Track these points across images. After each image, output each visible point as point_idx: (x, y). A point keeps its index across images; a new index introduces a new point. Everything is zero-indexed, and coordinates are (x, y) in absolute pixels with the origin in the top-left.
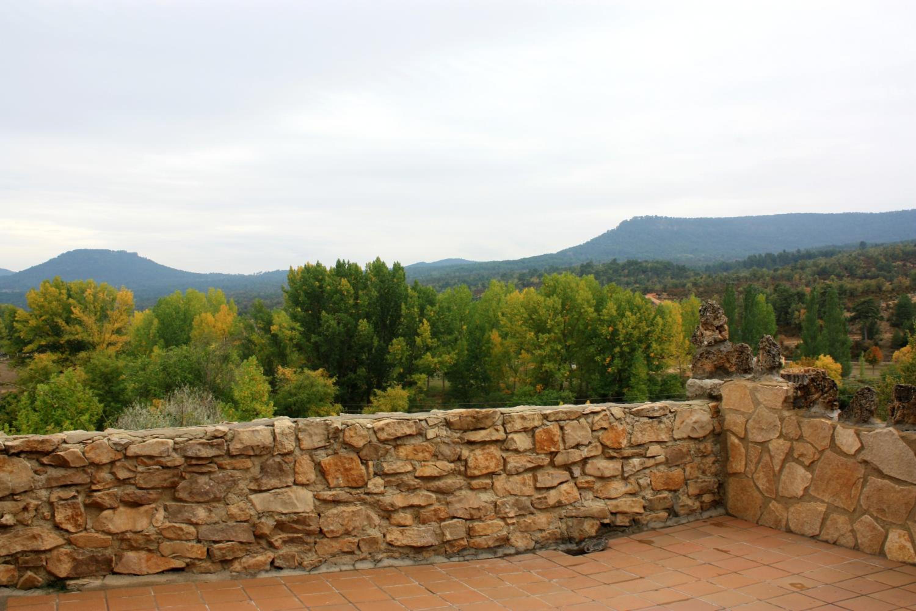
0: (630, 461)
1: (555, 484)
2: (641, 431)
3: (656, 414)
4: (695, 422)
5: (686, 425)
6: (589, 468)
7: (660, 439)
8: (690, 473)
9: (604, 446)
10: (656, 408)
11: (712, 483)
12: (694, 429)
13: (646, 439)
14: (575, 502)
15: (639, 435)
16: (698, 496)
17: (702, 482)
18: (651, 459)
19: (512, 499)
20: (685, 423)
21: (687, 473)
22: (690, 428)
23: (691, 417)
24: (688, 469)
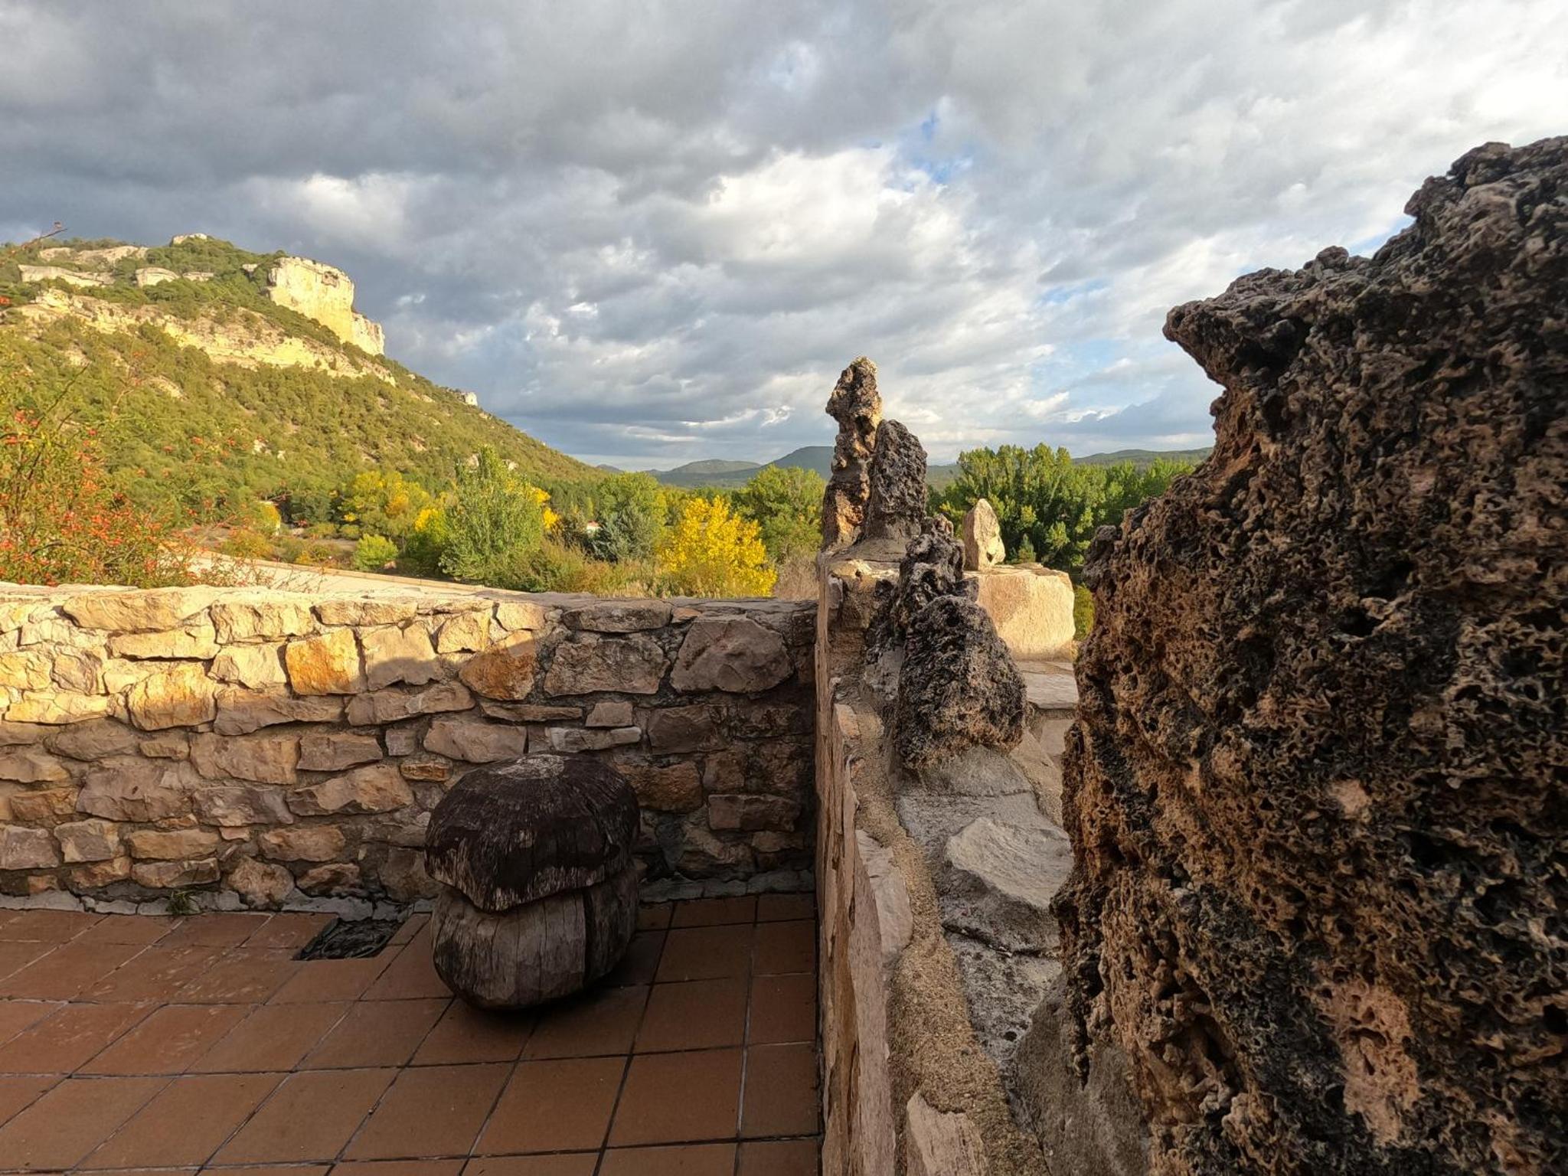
0: (547, 732)
1: (341, 763)
2: (574, 666)
3: (619, 628)
4: (731, 656)
5: (708, 659)
6: (433, 738)
7: (627, 687)
8: (718, 777)
9: (474, 695)
10: (615, 613)
11: (778, 808)
12: (727, 671)
13: (587, 683)
14: (397, 810)
15: (567, 673)
16: (741, 834)
17: (747, 802)
18: (601, 735)
19: (236, 790)
20: (705, 655)
21: (709, 776)
22: (716, 670)
23: (724, 641)
24: (712, 768)
